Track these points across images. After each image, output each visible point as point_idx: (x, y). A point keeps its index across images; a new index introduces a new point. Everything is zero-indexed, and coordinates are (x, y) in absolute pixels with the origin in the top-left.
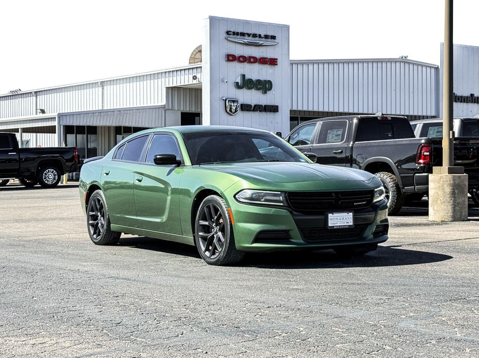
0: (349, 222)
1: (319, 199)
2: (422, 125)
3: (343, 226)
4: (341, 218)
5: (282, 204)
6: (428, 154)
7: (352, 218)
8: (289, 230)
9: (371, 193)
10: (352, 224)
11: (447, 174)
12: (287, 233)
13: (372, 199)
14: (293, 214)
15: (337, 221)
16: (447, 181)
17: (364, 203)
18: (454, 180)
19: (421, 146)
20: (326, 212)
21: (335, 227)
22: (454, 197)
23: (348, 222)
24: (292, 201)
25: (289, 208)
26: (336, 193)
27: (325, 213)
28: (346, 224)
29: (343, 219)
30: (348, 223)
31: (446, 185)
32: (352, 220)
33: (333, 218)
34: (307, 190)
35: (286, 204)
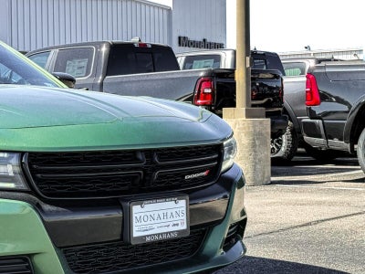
0: (179, 222)
1: (111, 170)
2: (184, 58)
3: (167, 233)
4: (161, 213)
5: (12, 185)
6: (209, 91)
7: (185, 212)
8: (31, 255)
9: (216, 151)
10: (185, 227)
11: (245, 119)
12: (26, 260)
13: (219, 166)
14: (42, 210)
15: (153, 222)
16: (245, 128)
17: (204, 173)
18: (254, 126)
19: (199, 81)
20: (127, 201)
21: (148, 239)
22: (255, 152)
23: (175, 223)
24: (39, 175)
25: (31, 196)
26: (149, 153)
27: (123, 204)
28: (172, 229)
29: (165, 215)
30: (177, 225)
31: (243, 135)
32: (185, 217)
33: (142, 215)
34: (79, 148)
35: (23, 186)
